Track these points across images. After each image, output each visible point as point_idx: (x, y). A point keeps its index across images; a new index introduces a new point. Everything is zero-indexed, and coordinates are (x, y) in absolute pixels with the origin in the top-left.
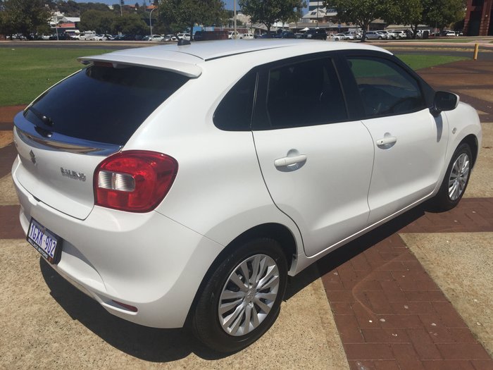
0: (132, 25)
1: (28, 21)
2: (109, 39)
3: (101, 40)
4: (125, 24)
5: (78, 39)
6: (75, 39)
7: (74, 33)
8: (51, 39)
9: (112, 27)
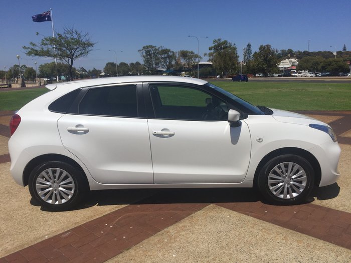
0: (335, 66)
1: (265, 66)
2: (316, 76)
3: (312, 76)
4: (329, 65)
5: (296, 76)
6: (294, 76)
7: (294, 72)
8: (278, 76)
9: (319, 67)
